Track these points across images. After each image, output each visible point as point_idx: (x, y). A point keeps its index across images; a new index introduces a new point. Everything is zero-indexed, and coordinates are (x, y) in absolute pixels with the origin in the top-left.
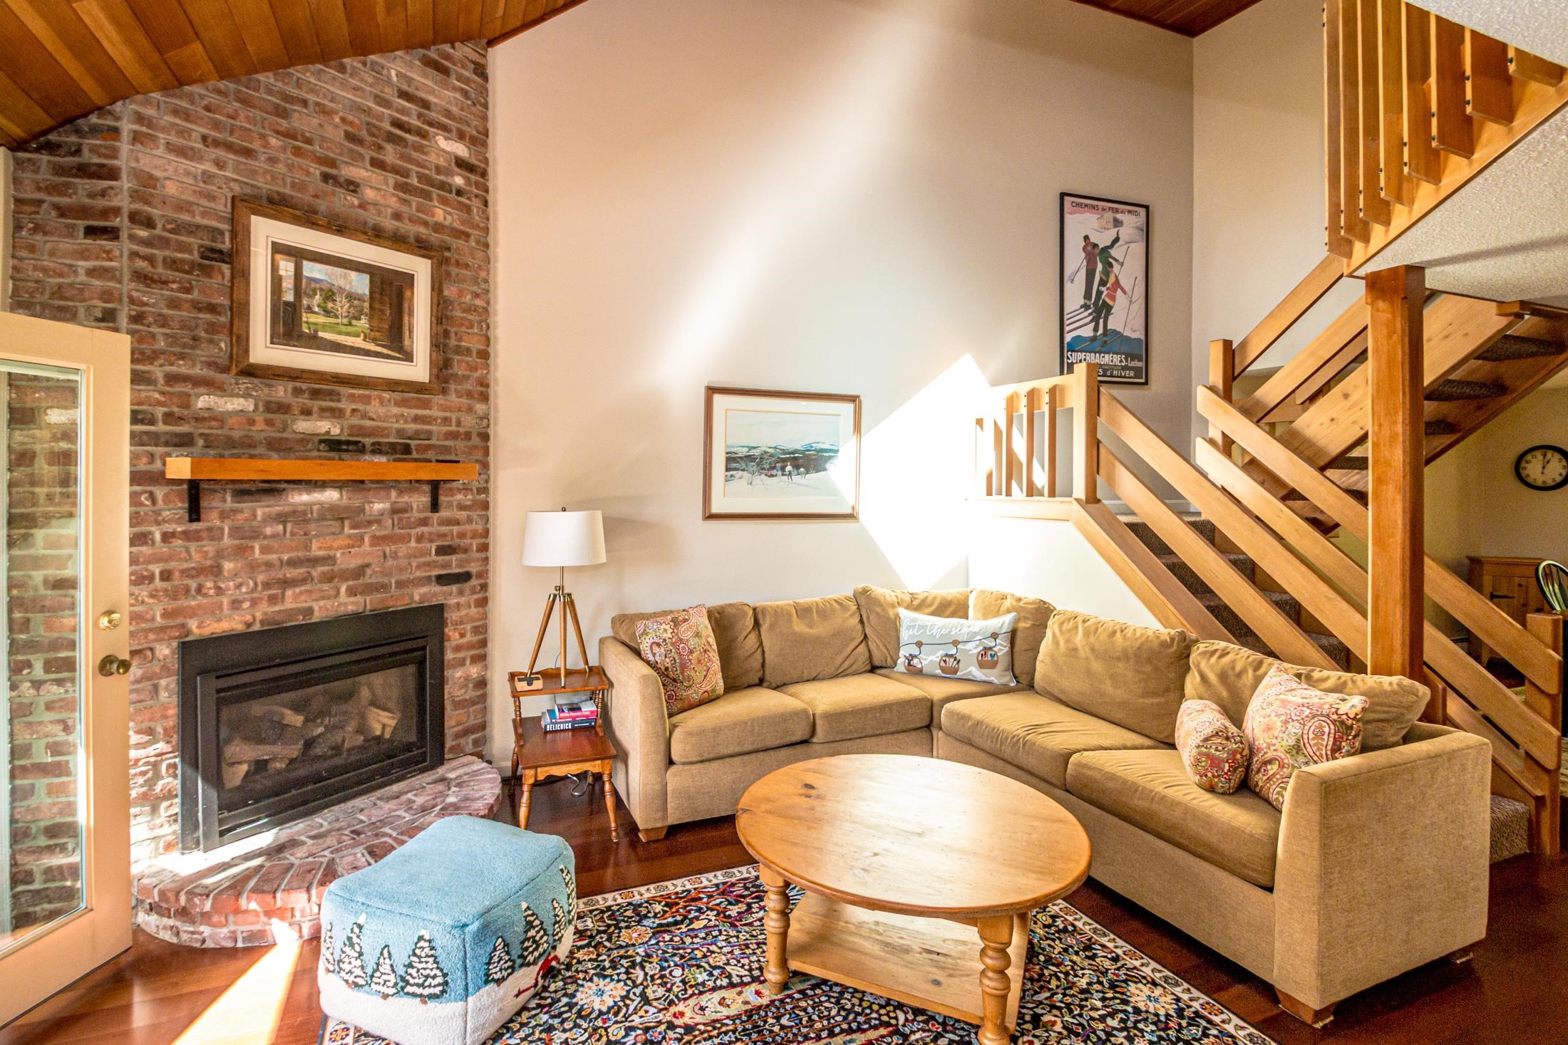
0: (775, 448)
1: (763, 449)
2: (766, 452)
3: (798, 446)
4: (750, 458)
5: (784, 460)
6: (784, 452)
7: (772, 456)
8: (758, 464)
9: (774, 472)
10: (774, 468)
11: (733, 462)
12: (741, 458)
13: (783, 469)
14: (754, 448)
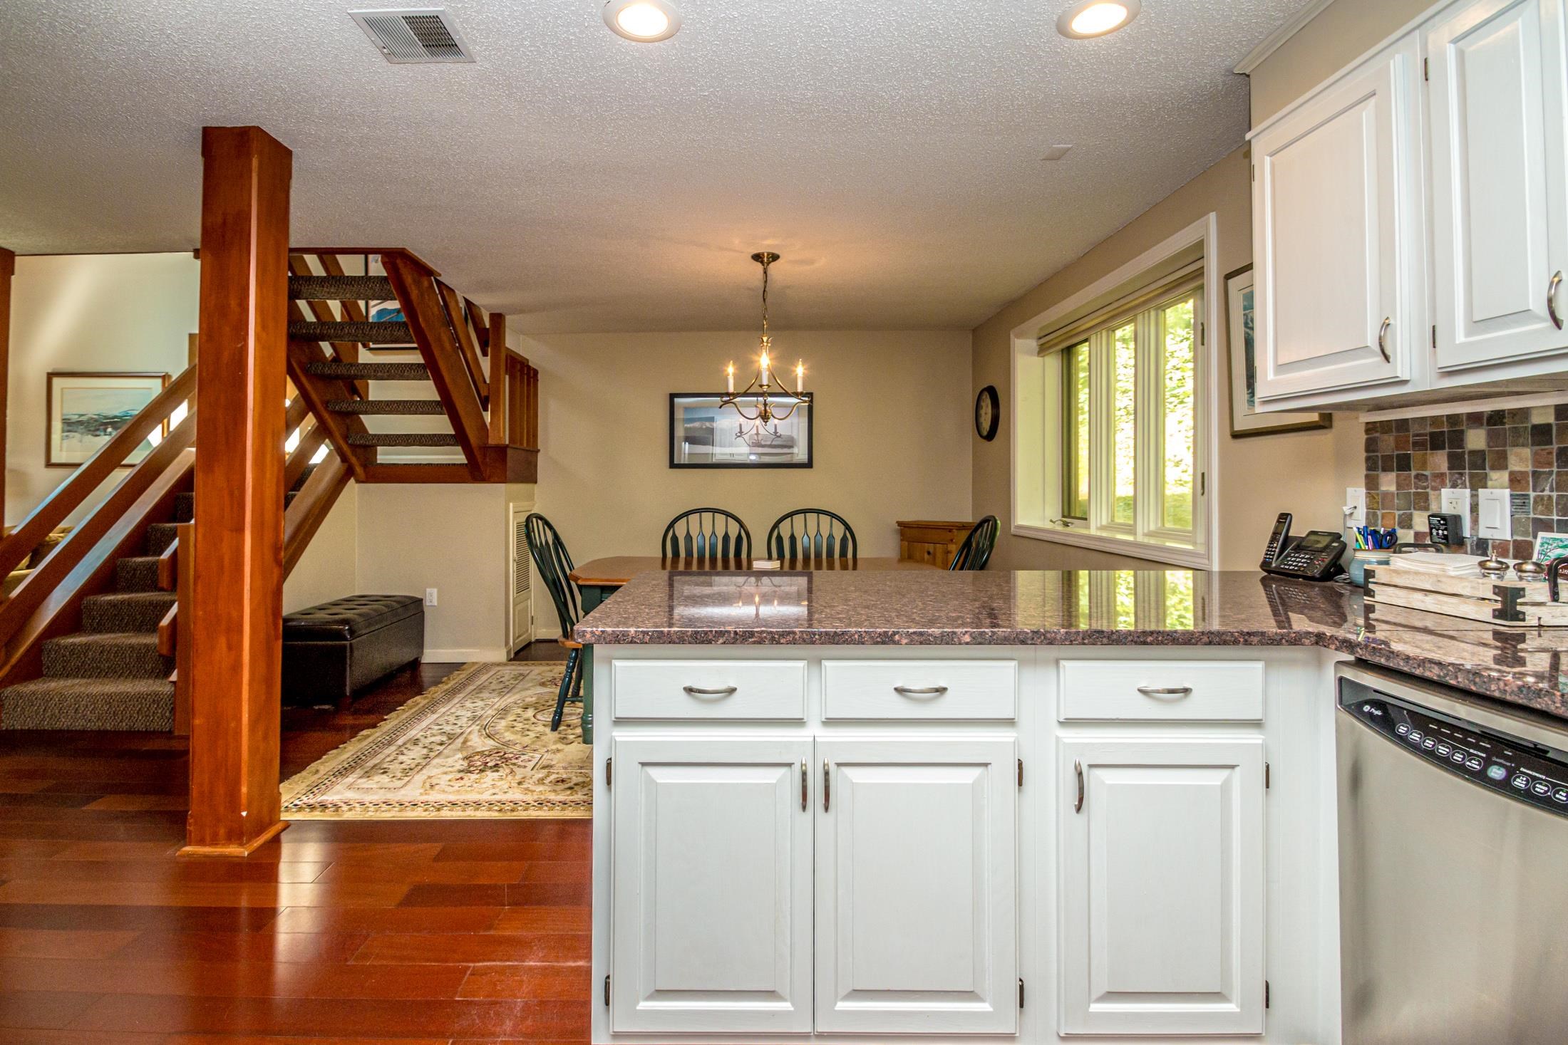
0: (98, 415)
1: (90, 416)
2: (92, 418)
3: (117, 413)
4: (80, 423)
5: (106, 424)
6: (106, 418)
7: (96, 420)
8: (86, 427)
9: (98, 433)
10: (98, 430)
11: (69, 425)
12: (73, 423)
13: (105, 430)
14: (83, 415)
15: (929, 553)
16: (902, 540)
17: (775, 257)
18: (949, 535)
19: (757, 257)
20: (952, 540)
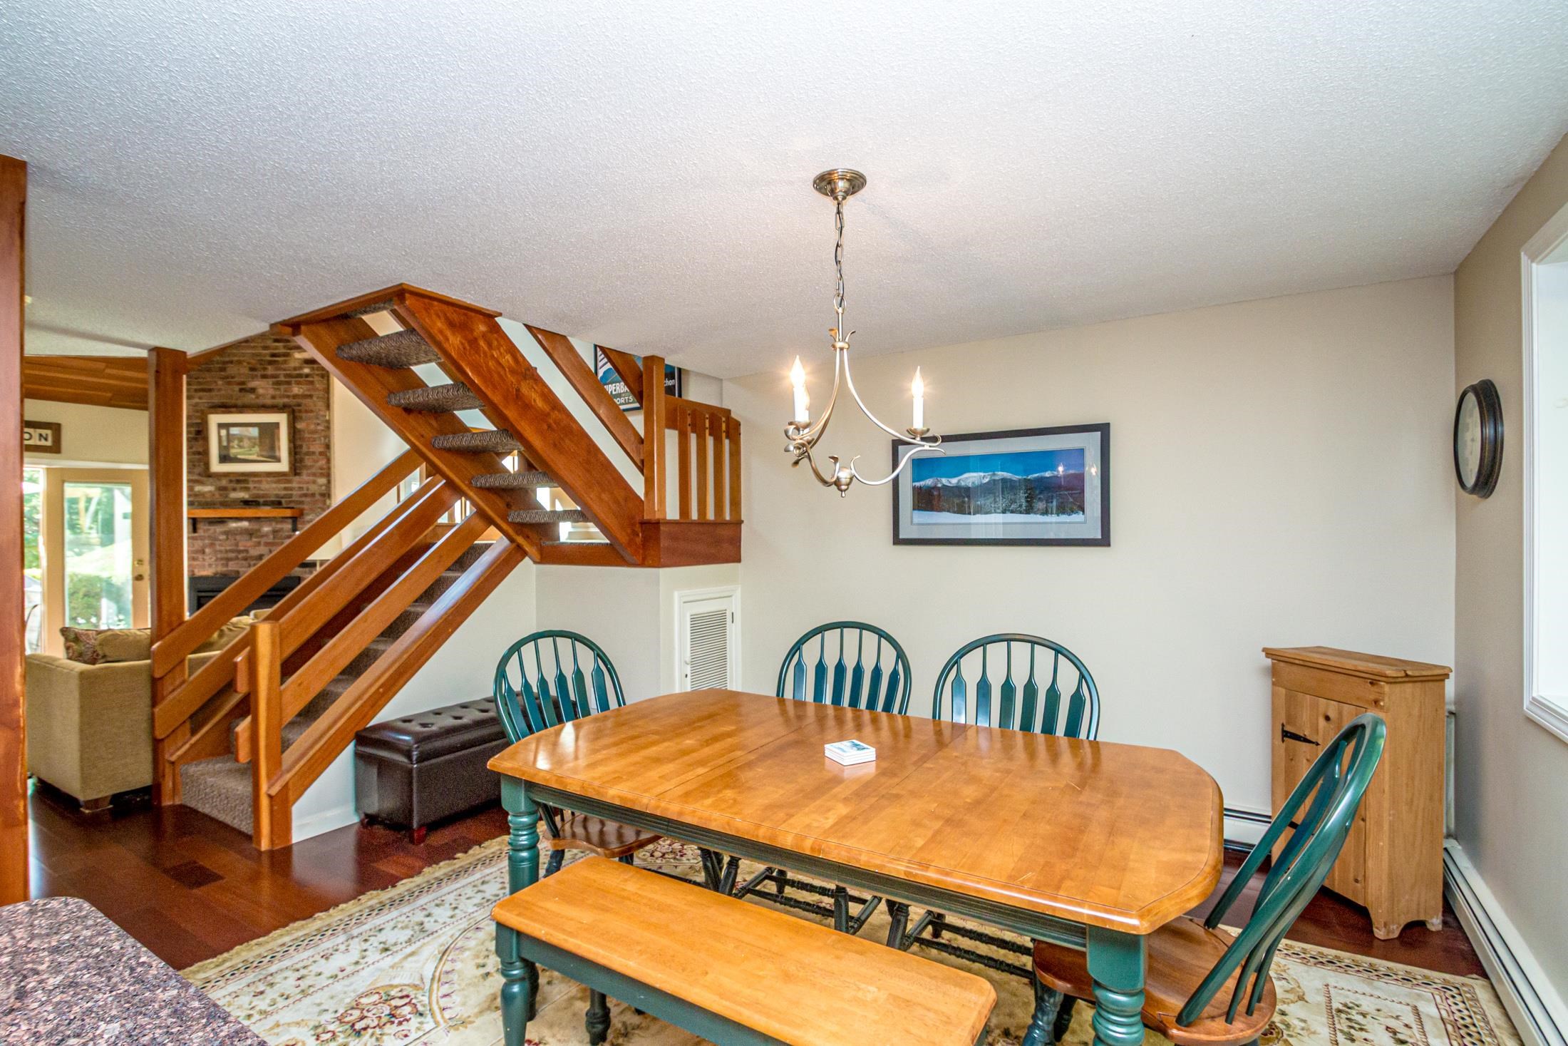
15: (1327, 718)
16: (1274, 684)
17: (856, 182)
18: (1371, 693)
19: (825, 183)
20: (1376, 702)
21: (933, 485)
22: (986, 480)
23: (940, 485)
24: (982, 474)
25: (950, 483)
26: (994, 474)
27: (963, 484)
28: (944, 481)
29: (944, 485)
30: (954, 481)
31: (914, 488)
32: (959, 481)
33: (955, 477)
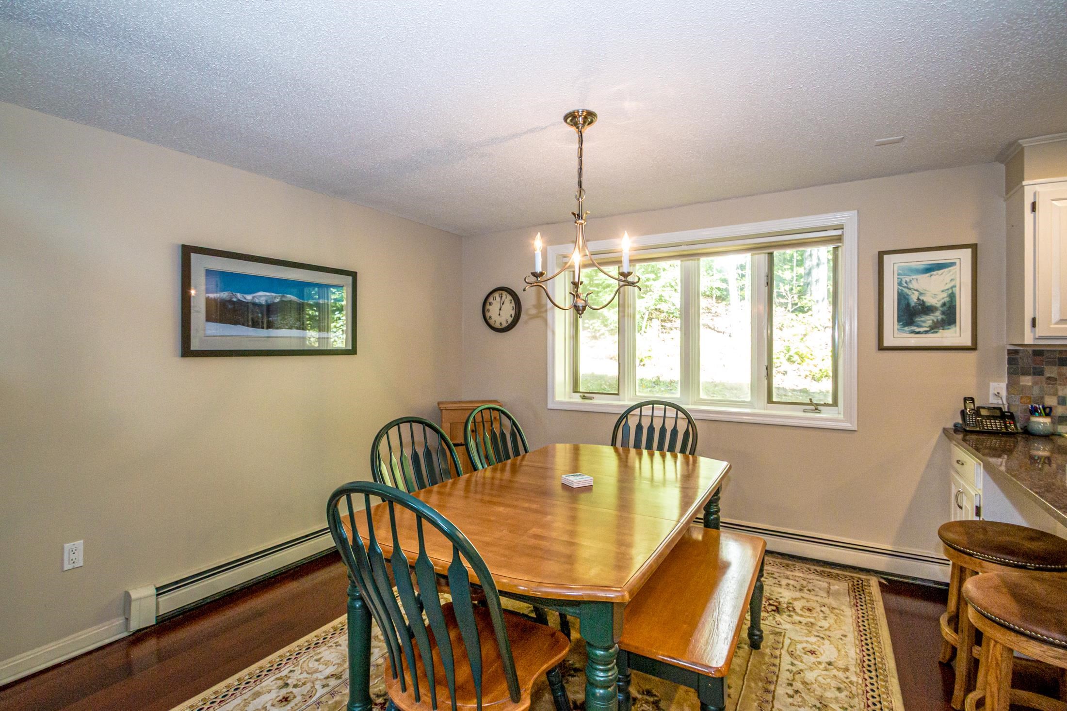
21: (228, 298)
22: (277, 300)
23: (235, 300)
24: (274, 294)
25: (245, 299)
26: (283, 296)
27: (257, 301)
28: (239, 296)
29: (239, 300)
30: (249, 297)
31: (208, 300)
32: (254, 297)
33: (251, 293)
